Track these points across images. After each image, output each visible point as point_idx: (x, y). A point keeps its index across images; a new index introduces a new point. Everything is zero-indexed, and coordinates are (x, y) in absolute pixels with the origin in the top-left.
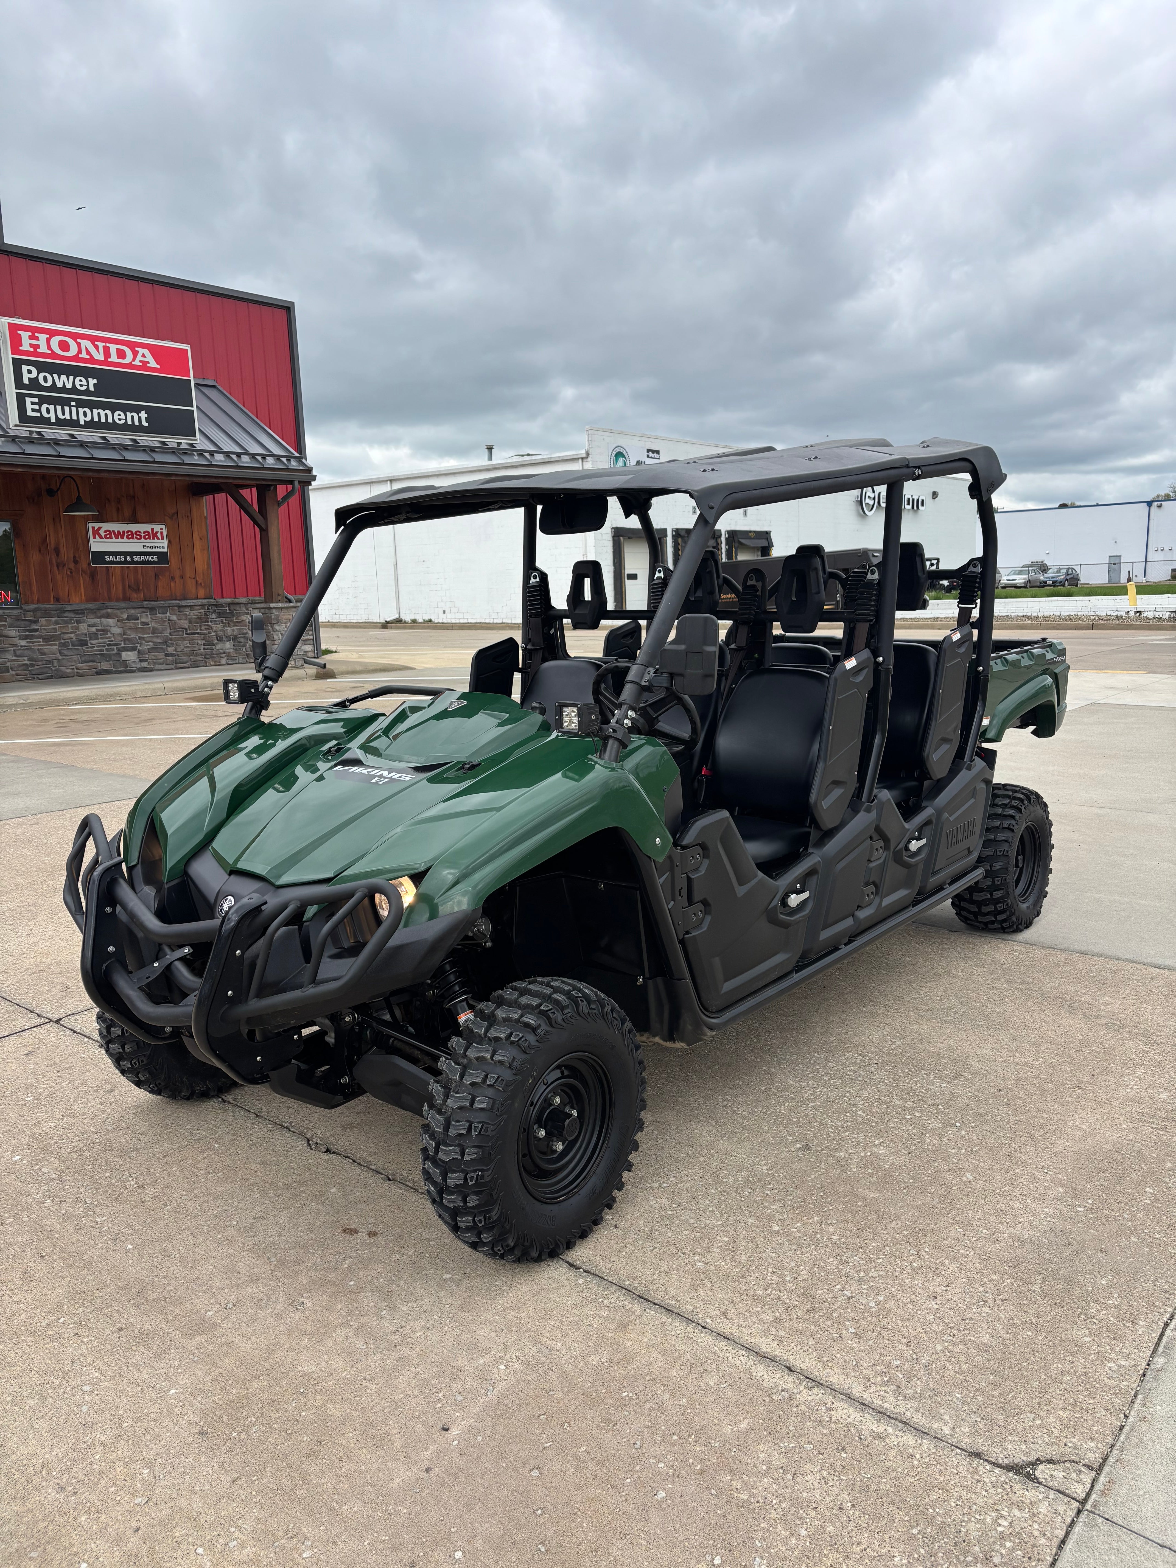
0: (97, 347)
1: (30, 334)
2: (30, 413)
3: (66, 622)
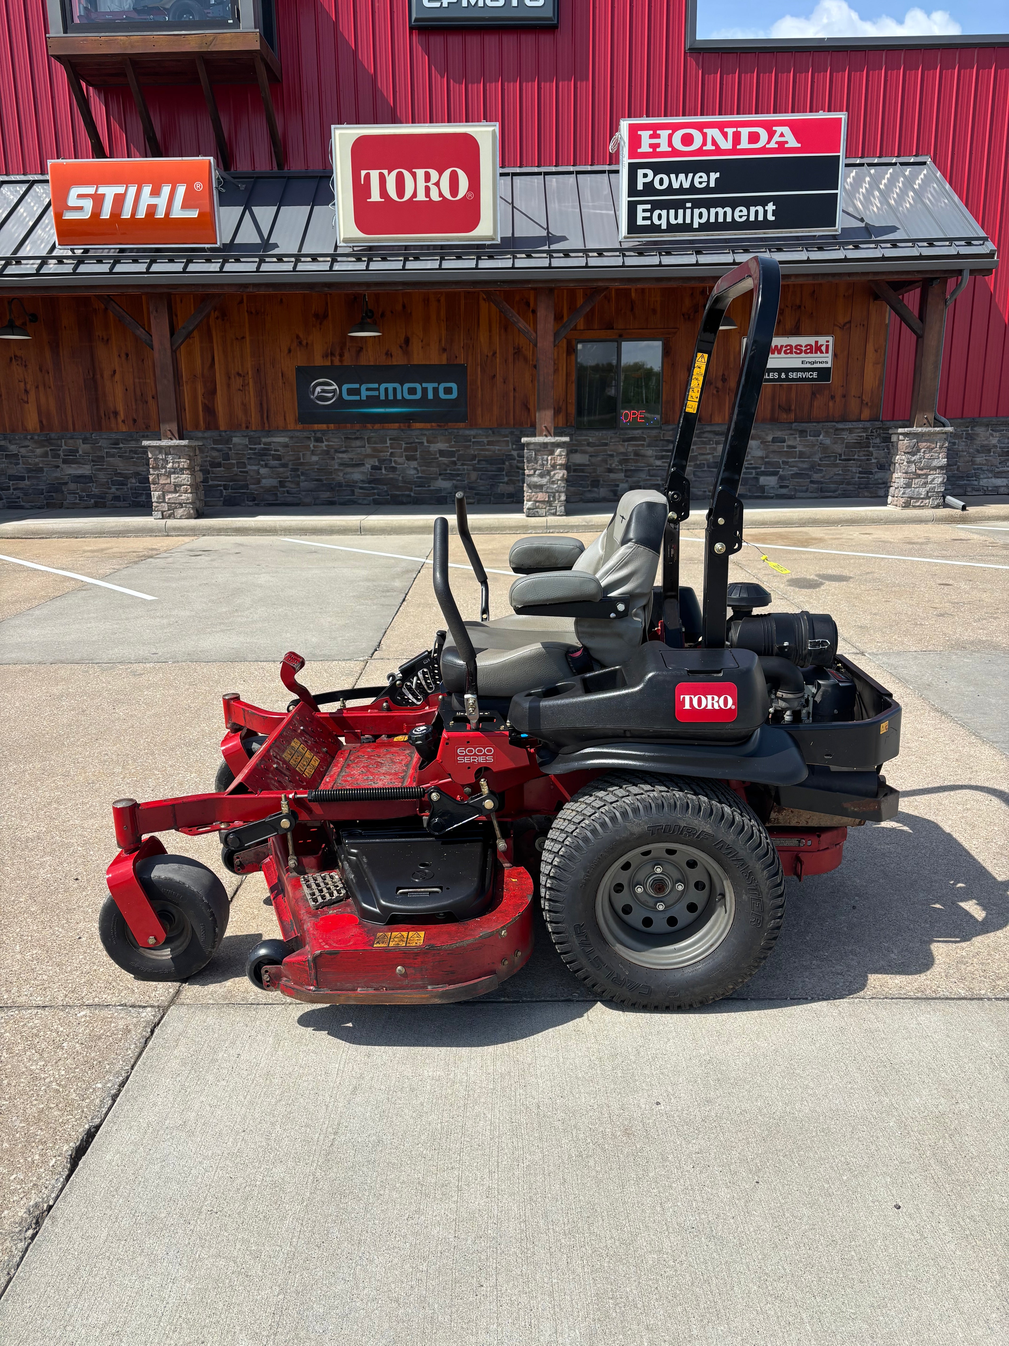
0: (725, 135)
1: (651, 132)
2: (640, 222)
3: (704, 443)
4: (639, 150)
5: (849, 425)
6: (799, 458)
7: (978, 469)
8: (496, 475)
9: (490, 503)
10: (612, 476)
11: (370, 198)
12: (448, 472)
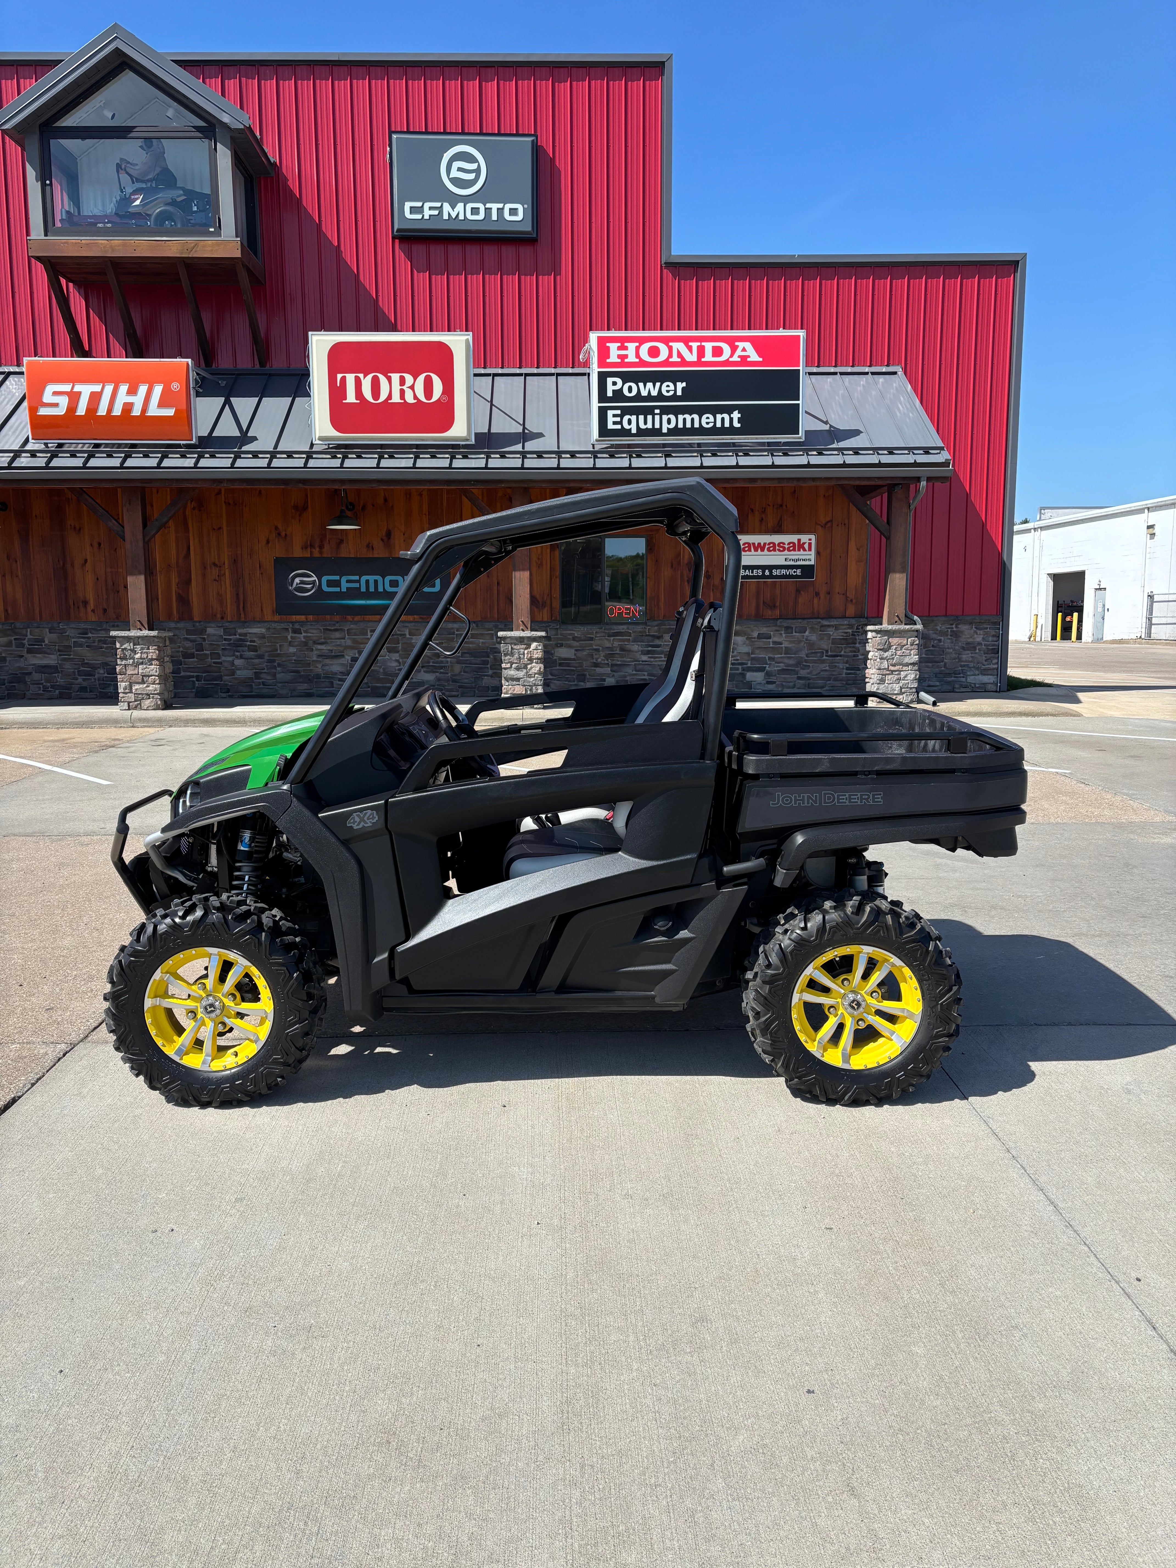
1: (619, 344)
4: (608, 361)
5: (834, 622)
6: (785, 654)
7: (964, 666)
8: (480, 668)
9: (474, 696)
10: (598, 670)
11: (346, 399)
12: (431, 664)
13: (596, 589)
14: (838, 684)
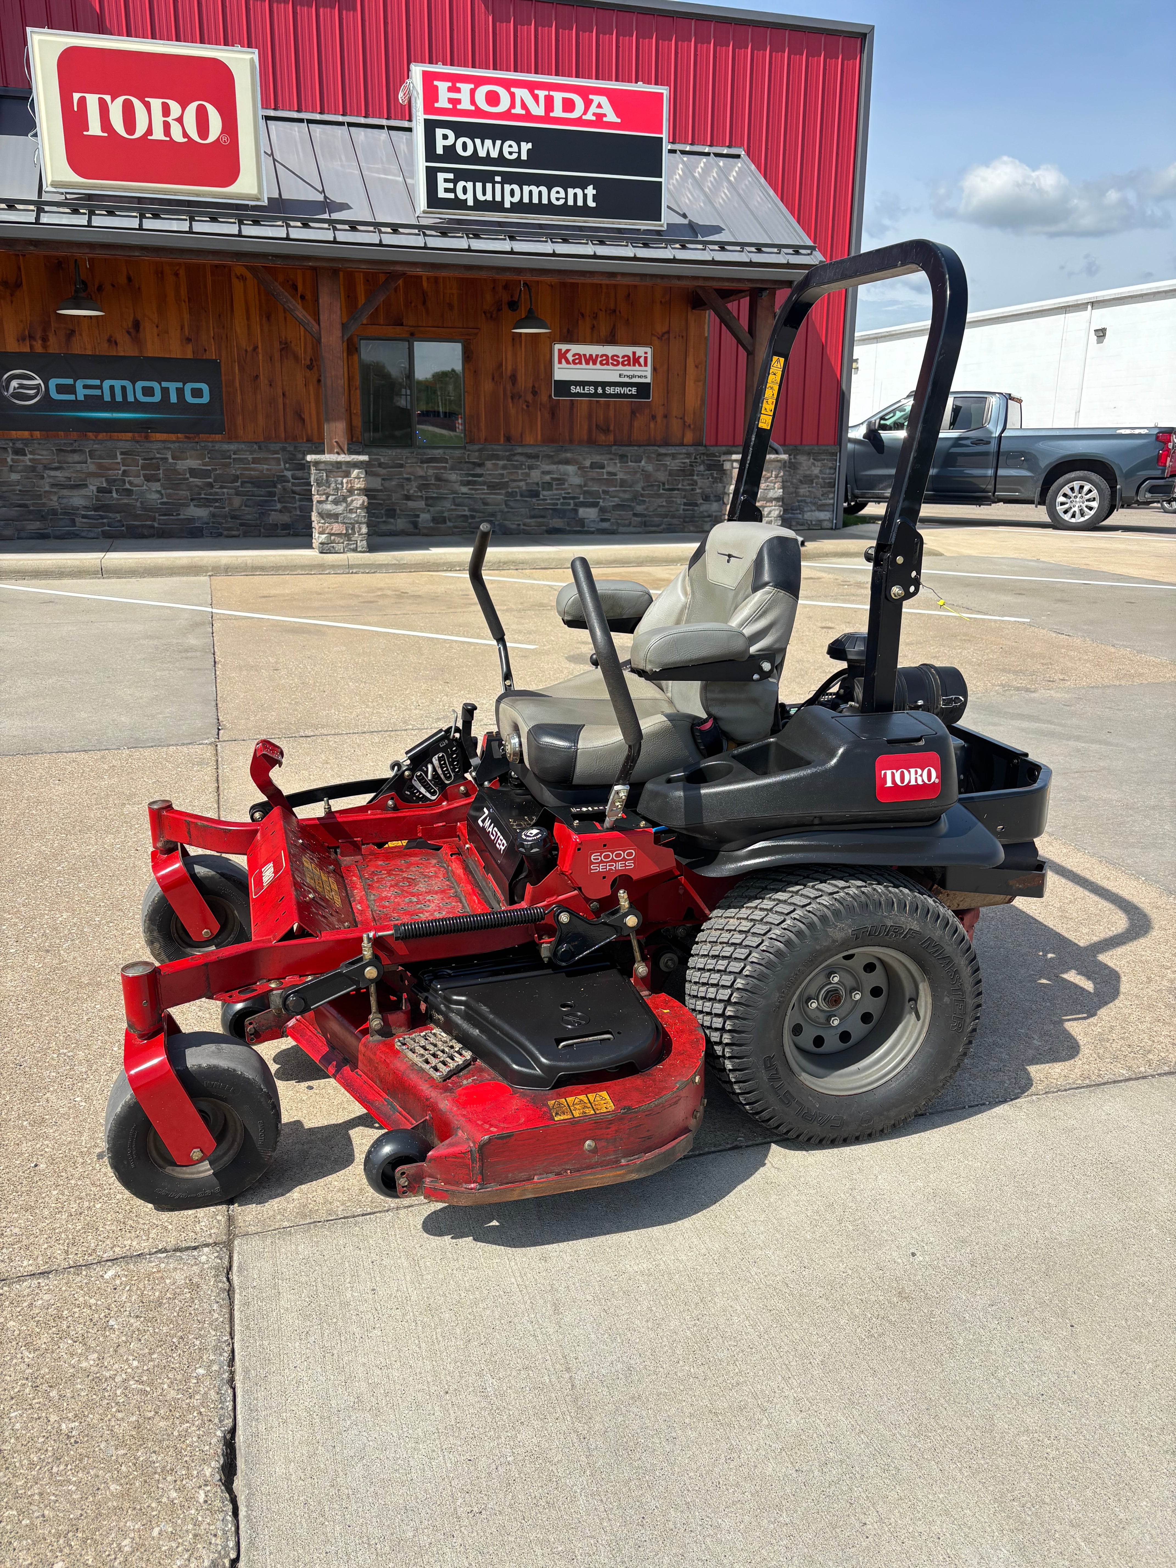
0: (536, 98)
1: (450, 84)
2: (441, 194)
3: (516, 467)
4: (436, 105)
5: (672, 450)
6: (621, 486)
8: (266, 501)
9: (259, 536)
10: (411, 504)
11: (88, 130)
12: (203, 496)
13: (398, 404)
14: (675, 521)
